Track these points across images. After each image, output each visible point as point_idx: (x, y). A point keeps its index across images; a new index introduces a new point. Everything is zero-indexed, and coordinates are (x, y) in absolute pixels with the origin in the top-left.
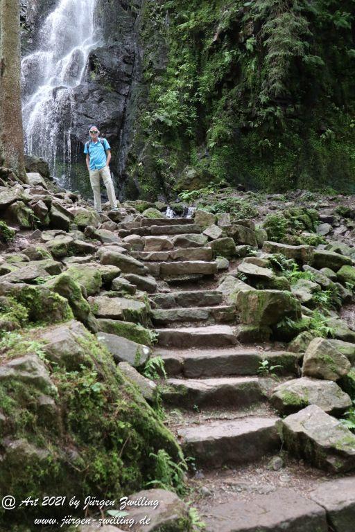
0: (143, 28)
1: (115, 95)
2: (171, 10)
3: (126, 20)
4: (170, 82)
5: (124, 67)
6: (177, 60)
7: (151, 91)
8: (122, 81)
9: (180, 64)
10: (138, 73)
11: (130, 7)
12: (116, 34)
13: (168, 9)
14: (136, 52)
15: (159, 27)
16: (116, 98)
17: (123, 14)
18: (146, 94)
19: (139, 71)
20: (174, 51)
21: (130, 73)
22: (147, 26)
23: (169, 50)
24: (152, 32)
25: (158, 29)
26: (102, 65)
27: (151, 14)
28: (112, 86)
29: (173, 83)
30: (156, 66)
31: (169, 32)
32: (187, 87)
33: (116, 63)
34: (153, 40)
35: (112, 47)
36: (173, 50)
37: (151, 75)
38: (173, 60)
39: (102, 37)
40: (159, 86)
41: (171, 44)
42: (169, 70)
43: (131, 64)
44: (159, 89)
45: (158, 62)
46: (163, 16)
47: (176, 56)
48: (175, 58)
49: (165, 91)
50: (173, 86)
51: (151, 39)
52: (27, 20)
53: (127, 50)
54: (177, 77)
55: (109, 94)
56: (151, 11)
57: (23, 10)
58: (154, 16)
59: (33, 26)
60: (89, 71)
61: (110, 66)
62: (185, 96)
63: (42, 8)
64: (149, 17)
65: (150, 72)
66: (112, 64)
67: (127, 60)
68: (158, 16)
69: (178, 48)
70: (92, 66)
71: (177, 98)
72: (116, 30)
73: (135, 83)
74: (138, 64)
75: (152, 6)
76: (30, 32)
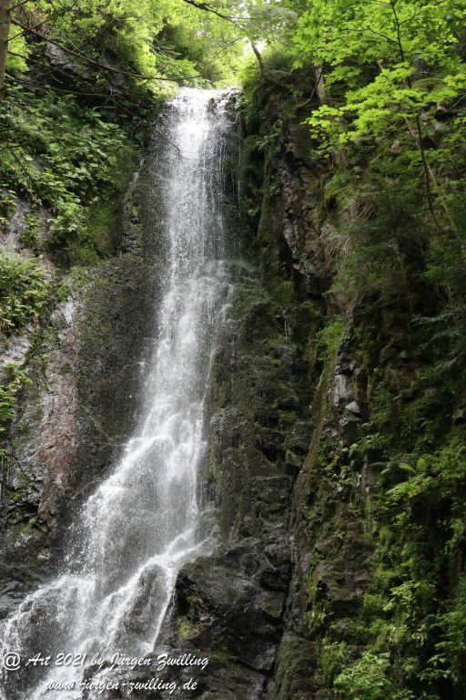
0: (311, 500)
1: (238, 672)
2: (376, 455)
3: (273, 484)
4: (372, 630)
5: (262, 601)
6: (390, 574)
7: (324, 659)
8: (256, 635)
9: (397, 582)
10: (296, 611)
11: (283, 453)
12: (247, 518)
13: (368, 451)
14: (294, 558)
15: (348, 494)
16: (239, 680)
17: (266, 472)
18: (312, 664)
19: (299, 606)
20: (384, 549)
21: (276, 613)
22: (318, 494)
23: (371, 549)
24: (331, 509)
25: (346, 501)
26: (206, 601)
27: (329, 467)
28: (232, 650)
29: (378, 633)
30: (335, 593)
31: (369, 507)
32: (414, 642)
33: (242, 591)
34: (331, 530)
35: (234, 554)
36: (381, 550)
37: (322, 616)
38: (379, 573)
39: (216, 528)
40: (342, 645)
41: (376, 534)
42: (369, 599)
43: (280, 590)
44: (341, 650)
45: (341, 582)
46: (358, 468)
47: (388, 562)
48: (385, 569)
49: (357, 656)
50: (380, 641)
51: (327, 525)
52: (42, 507)
53: (270, 558)
54: (389, 616)
55: (222, 671)
56: (330, 461)
57: (34, 488)
58: (337, 469)
59: (54, 521)
60: (175, 617)
61: (226, 601)
62: (408, 668)
63: (78, 477)
64: (324, 473)
65: (320, 609)
66: (232, 594)
67: (268, 580)
68: (344, 469)
69: (393, 541)
70: (182, 605)
71: (387, 672)
72: (247, 511)
73: (287, 637)
74: (298, 587)
75: (330, 449)
76: (47, 533)
